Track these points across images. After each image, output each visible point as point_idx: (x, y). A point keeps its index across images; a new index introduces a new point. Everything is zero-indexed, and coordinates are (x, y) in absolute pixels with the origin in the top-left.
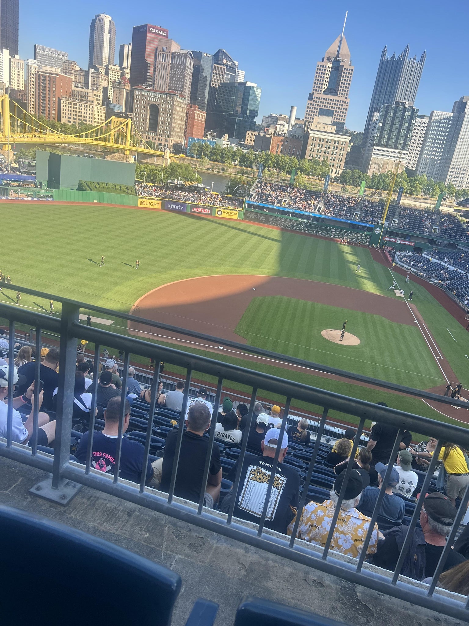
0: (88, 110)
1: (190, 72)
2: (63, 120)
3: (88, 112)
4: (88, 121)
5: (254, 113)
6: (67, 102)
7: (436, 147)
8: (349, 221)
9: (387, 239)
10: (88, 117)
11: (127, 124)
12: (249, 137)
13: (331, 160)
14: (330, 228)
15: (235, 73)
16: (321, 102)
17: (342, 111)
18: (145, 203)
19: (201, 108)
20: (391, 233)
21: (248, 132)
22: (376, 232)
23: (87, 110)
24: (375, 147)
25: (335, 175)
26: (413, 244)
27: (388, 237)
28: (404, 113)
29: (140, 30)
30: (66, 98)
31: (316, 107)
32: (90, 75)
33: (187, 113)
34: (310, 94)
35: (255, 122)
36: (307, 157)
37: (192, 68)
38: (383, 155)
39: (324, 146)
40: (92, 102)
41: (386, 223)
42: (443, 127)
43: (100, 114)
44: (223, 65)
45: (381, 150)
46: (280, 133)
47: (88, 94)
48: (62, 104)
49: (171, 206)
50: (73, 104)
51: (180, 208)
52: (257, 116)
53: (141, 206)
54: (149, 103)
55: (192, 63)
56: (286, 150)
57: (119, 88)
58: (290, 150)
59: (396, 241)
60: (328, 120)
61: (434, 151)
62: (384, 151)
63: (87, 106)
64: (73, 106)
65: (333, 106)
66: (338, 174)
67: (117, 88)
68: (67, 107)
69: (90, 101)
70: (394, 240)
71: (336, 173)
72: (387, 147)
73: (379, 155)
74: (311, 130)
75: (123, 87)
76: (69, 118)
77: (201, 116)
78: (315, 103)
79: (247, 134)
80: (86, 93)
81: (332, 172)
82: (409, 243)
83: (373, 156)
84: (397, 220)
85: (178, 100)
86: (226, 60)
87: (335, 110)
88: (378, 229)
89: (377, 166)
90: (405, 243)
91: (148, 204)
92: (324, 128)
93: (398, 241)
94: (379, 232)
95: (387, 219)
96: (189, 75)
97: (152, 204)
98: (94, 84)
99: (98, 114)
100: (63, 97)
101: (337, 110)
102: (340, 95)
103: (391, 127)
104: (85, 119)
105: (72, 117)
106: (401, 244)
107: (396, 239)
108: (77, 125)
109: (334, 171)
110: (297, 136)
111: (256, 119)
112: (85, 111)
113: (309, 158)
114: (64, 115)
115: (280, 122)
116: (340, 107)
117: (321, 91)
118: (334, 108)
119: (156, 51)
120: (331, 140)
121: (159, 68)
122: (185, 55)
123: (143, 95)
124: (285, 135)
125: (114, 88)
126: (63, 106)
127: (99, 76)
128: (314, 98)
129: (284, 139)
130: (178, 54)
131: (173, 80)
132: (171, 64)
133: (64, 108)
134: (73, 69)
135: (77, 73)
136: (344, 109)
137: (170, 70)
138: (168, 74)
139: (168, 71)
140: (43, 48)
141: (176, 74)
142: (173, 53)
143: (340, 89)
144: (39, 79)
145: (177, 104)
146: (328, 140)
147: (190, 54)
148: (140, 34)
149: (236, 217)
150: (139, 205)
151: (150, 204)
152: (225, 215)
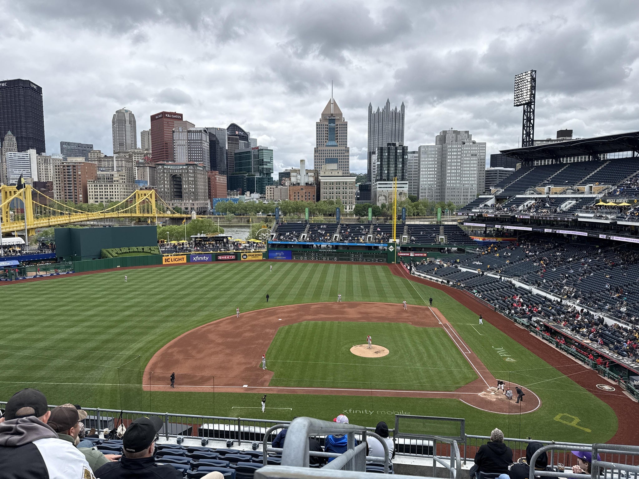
0: (114, 189)
1: (207, 145)
2: (91, 201)
3: (114, 190)
4: (114, 198)
5: (269, 171)
6: (93, 186)
7: (430, 174)
8: (364, 245)
9: (401, 254)
10: (114, 195)
12: (269, 191)
13: (343, 198)
14: (349, 253)
15: (248, 141)
16: (325, 154)
17: (345, 158)
18: (170, 260)
19: (222, 173)
20: (404, 249)
21: (266, 187)
22: (390, 250)
23: (112, 189)
24: (378, 182)
25: (350, 211)
26: (425, 255)
28: (396, 152)
29: (157, 117)
30: (91, 181)
31: (322, 158)
32: (115, 159)
33: (208, 179)
34: (315, 148)
35: (272, 178)
36: (322, 199)
37: (208, 141)
38: (387, 187)
39: (335, 188)
40: (117, 181)
41: (398, 241)
42: (431, 157)
43: (126, 191)
44: (236, 135)
45: (384, 184)
46: (295, 183)
47: (113, 176)
48: (88, 188)
49: (196, 259)
50: (98, 186)
51: (206, 258)
52: (273, 173)
53: (166, 263)
54: (171, 175)
55: (208, 137)
56: (302, 196)
57: (143, 167)
58: (306, 196)
59: (410, 254)
60: (334, 166)
61: (429, 178)
62: (386, 184)
63: (112, 185)
64: (98, 188)
65: (337, 155)
66: (352, 209)
67: (141, 167)
68: (93, 189)
69: (115, 181)
70: (408, 254)
71: (350, 209)
72: (388, 180)
73: (384, 188)
74: (321, 176)
75: (147, 165)
76: (96, 198)
77: (221, 180)
78: (320, 155)
79: (266, 188)
80: (111, 175)
81: (346, 209)
82: (422, 255)
83: (378, 189)
84: (407, 236)
85: (198, 168)
86: (238, 131)
87: (339, 158)
88: (391, 247)
89: (384, 198)
90: (418, 255)
91: (173, 260)
92: (332, 173)
93: (412, 255)
94: (393, 250)
95: (398, 237)
96: (206, 147)
97: (176, 260)
98: (119, 167)
99: (124, 191)
100: (89, 181)
101: (341, 158)
102: (341, 146)
103: (388, 164)
104: (111, 197)
105: (99, 197)
106: (415, 256)
107: (409, 253)
108: (104, 203)
109: (348, 207)
110: (310, 183)
111: (272, 175)
112: (111, 190)
113: (324, 200)
114: (91, 197)
115: (292, 174)
116: (343, 155)
117: (324, 145)
118: (338, 156)
119: (173, 132)
120: (339, 182)
121: (178, 145)
122: (200, 131)
123: (165, 169)
124: (299, 184)
125: (137, 167)
126: (90, 189)
127: (123, 159)
128: (319, 151)
129: (299, 187)
130: (194, 132)
131: (192, 153)
132: (188, 140)
133: (91, 190)
134: (98, 157)
135: (103, 160)
136: (346, 156)
137: (188, 145)
138: (187, 149)
139: (187, 146)
140: (69, 144)
141: (194, 148)
142: (189, 132)
143: (339, 140)
144: (64, 169)
145: (198, 172)
146: (337, 182)
147: (205, 131)
148: (158, 120)
149: (261, 258)
150: (164, 263)
151: (175, 260)
152: (250, 258)
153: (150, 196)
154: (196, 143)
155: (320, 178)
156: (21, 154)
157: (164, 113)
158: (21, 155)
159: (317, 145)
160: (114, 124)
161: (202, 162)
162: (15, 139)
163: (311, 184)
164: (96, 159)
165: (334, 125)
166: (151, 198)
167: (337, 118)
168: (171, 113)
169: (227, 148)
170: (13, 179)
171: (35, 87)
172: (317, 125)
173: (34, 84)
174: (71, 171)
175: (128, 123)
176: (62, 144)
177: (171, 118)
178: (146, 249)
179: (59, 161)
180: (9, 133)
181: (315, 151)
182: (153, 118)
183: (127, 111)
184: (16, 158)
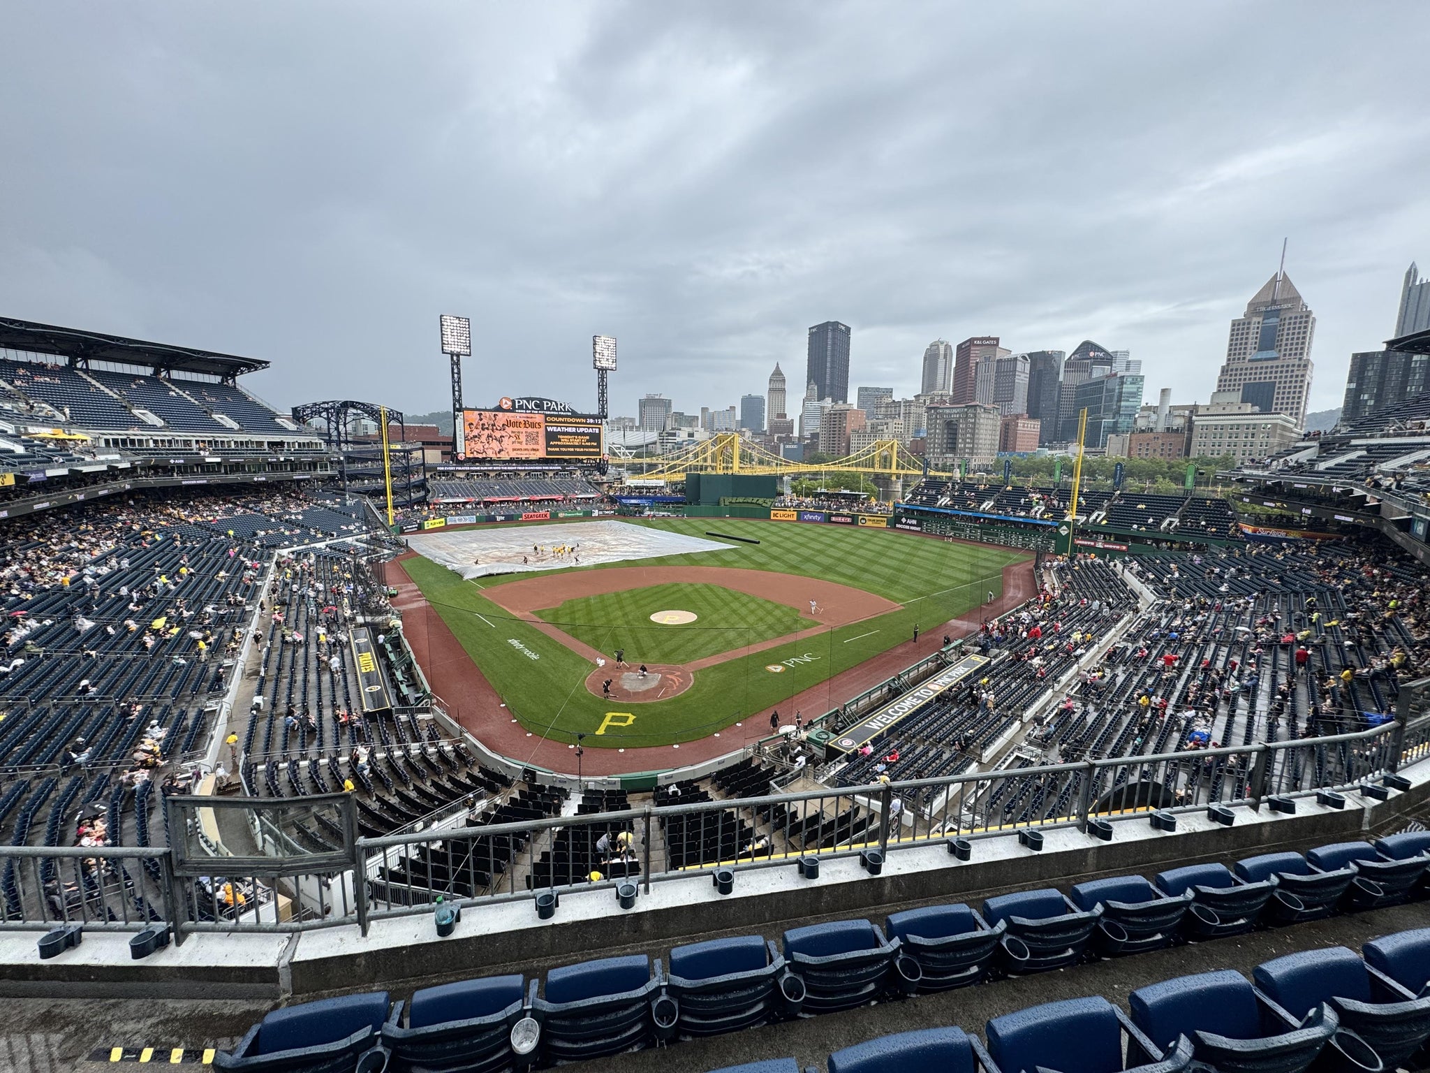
1: (1025, 377)
5: (1132, 411)
9: (1080, 542)
11: (892, 446)
15: (1112, 365)
16: (1246, 374)
17: (1294, 379)
18: (779, 515)
22: (1062, 532)
26: (1124, 548)
27: (1082, 540)
29: (965, 346)
30: (855, 432)
33: (1006, 425)
34: (1223, 367)
36: (1193, 456)
37: (1027, 370)
39: (1227, 435)
40: (882, 430)
41: (1082, 519)
44: (1090, 359)
46: (1143, 428)
47: (886, 424)
48: (851, 439)
49: (807, 517)
50: (862, 436)
51: (818, 518)
53: (774, 518)
54: (945, 421)
55: (1028, 366)
56: (1154, 451)
58: (1162, 449)
59: (1095, 544)
64: (862, 439)
65: (1273, 375)
68: (856, 440)
70: (1092, 543)
74: (1197, 416)
77: (1031, 427)
78: (1234, 378)
82: (1117, 547)
84: (1104, 513)
86: (1095, 352)
87: (1277, 380)
88: (1064, 527)
90: (1111, 546)
91: (782, 516)
92: (1224, 409)
93: (1099, 545)
94: (1066, 532)
96: (1022, 380)
97: (786, 516)
100: (853, 431)
102: (1287, 357)
106: (1104, 548)
107: (1095, 542)
113: (1197, 457)
116: (1289, 374)
117: (1244, 358)
118: (1276, 378)
119: (977, 363)
120: (1238, 425)
121: (981, 381)
122: (1016, 359)
123: (940, 413)
124: (1152, 430)
127: (912, 403)
128: (1232, 370)
129: (1151, 435)
130: (1005, 360)
132: (997, 372)
133: (854, 441)
134: (885, 402)
135: (890, 406)
136: (1297, 376)
137: (996, 380)
139: (994, 382)
140: (866, 389)
142: (999, 361)
143: (1283, 348)
145: (982, 416)
146: (1232, 425)
147: (1024, 357)
148: (965, 350)
149: (884, 525)
150: (772, 518)
151: (784, 516)
152: (869, 524)
154: (1007, 376)
155: (1194, 418)
156: (816, 403)
157: (971, 340)
158: (816, 405)
159: (1229, 360)
160: (925, 361)
162: (816, 388)
163: (1178, 430)
164: (882, 406)
165: (1278, 320)
166: (892, 450)
167: (1285, 306)
168: (982, 339)
169: (1061, 378)
170: (807, 432)
171: (843, 328)
172: (1233, 325)
173: (843, 325)
174: (837, 419)
175: (942, 357)
176: (860, 389)
177: (982, 345)
178: (761, 501)
179: (827, 409)
180: (812, 381)
181: (1223, 372)
182: (959, 347)
183: (942, 343)
184: (812, 408)
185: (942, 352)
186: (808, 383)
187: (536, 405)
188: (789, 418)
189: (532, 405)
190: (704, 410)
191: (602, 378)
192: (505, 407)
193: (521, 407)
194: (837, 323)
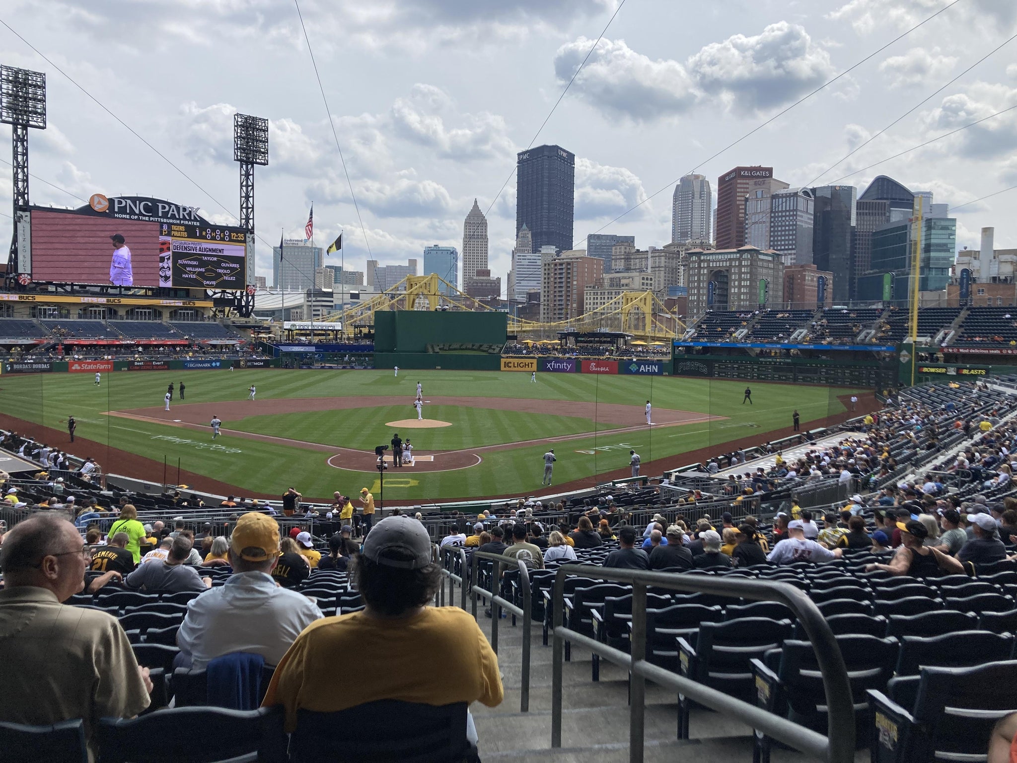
1: (809, 219)
5: (949, 264)
6: (592, 293)
14: (817, 366)
15: (912, 208)
22: (901, 359)
29: (729, 178)
30: (590, 287)
32: (650, 255)
37: (811, 211)
40: (627, 285)
44: (885, 198)
48: (585, 297)
49: (551, 366)
50: (600, 293)
51: (567, 366)
53: (505, 369)
54: (711, 271)
55: (812, 204)
64: (600, 297)
68: (592, 299)
69: (623, 285)
85: (761, 257)
91: (516, 365)
93: (952, 371)
94: (907, 359)
96: (806, 222)
97: (521, 365)
98: (656, 267)
100: (587, 287)
110: (1002, 277)
119: (747, 200)
121: (754, 223)
122: (795, 195)
123: (704, 261)
125: (684, 266)
126: (587, 299)
127: (663, 254)
130: (783, 196)
131: (778, 236)
132: (772, 212)
133: (588, 301)
134: (625, 252)
135: (632, 257)
137: (771, 222)
138: (768, 229)
139: (768, 224)
140: (599, 237)
141: (781, 226)
142: (774, 197)
144: (556, 269)
145: (760, 263)
147: (806, 193)
148: (728, 183)
150: (502, 368)
151: (519, 365)
153: (643, 301)
154: (785, 216)
156: (531, 254)
157: (738, 170)
158: (532, 258)
160: (676, 201)
161: (793, 252)
162: (530, 236)
163: (1005, 279)
164: (623, 257)
166: (645, 304)
168: (750, 169)
169: (853, 223)
170: (520, 293)
171: (565, 155)
173: (564, 151)
174: (564, 271)
175: (697, 195)
176: (590, 237)
177: (752, 177)
179: (551, 257)
180: (524, 226)
182: (722, 180)
183: (697, 177)
184: (526, 262)
185: (697, 190)
186: (519, 228)
187: (147, 208)
188: (493, 276)
189: (140, 208)
190: (372, 264)
191: (247, 175)
192: (97, 208)
193: (123, 210)
194: (556, 148)
